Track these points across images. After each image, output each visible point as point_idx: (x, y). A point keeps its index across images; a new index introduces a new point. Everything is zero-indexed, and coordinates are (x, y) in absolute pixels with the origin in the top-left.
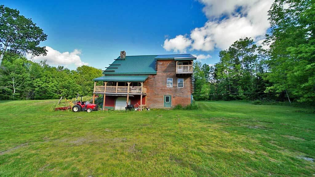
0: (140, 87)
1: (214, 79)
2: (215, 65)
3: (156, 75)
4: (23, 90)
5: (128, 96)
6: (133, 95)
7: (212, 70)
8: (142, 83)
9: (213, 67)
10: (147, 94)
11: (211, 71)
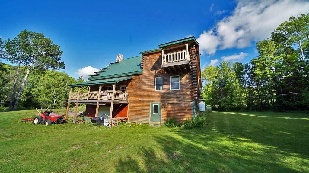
0: (111, 91)
1: (252, 81)
2: (251, 61)
3: (141, 74)
4: (60, 101)
5: (98, 104)
6: (104, 103)
7: (247, 69)
8: (114, 86)
9: (249, 65)
10: (129, 102)
11: (246, 71)
